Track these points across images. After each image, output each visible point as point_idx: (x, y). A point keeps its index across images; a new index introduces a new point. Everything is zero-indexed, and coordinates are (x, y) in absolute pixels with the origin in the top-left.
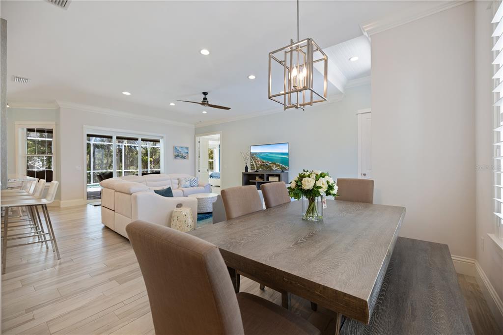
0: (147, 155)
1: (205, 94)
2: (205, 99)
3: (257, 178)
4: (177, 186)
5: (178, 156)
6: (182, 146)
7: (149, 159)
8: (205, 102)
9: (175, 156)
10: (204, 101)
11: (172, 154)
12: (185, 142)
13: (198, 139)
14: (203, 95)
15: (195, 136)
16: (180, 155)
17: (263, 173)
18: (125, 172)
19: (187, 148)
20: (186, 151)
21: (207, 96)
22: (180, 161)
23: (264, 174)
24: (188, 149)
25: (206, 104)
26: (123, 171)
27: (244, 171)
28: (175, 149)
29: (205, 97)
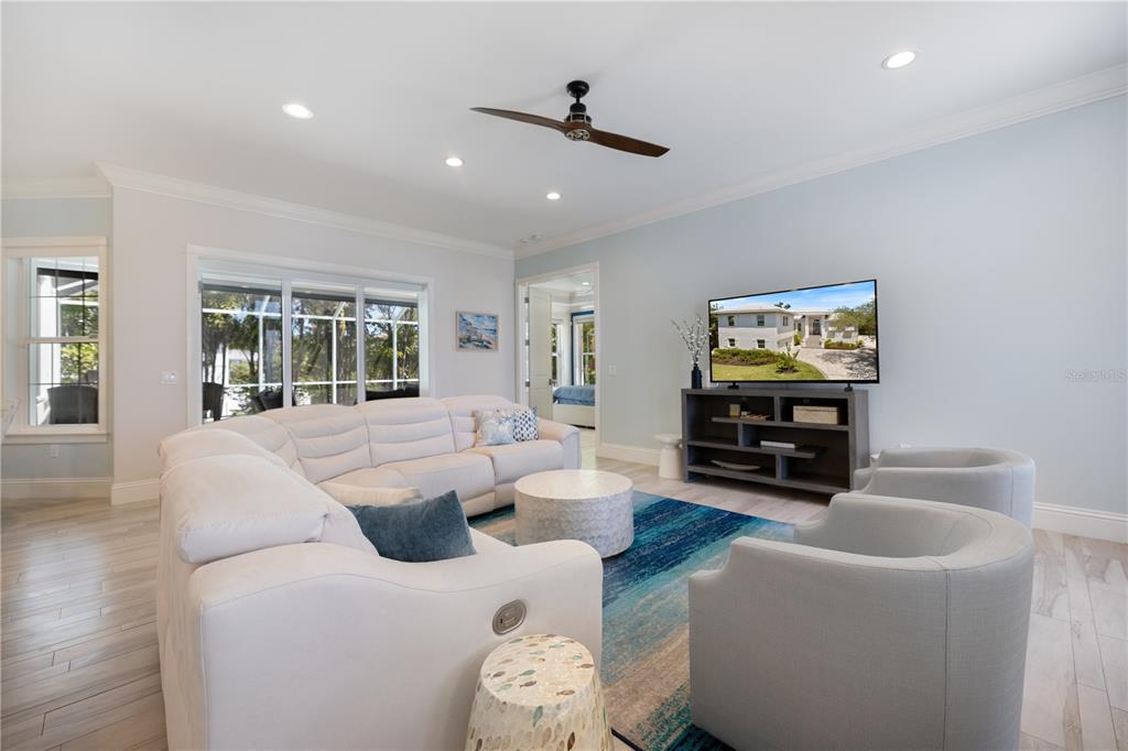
0: (391, 345)
3: (735, 409)
4: (470, 437)
5: (469, 340)
6: (478, 311)
7: (396, 354)
8: (577, 121)
9: (461, 340)
11: (450, 335)
12: (488, 299)
13: (522, 292)
14: (568, 92)
15: (514, 284)
16: (474, 337)
17: (767, 394)
18: (338, 385)
19: (494, 318)
20: (491, 325)
22: (474, 356)
23: (771, 399)
24: (496, 322)
25: (581, 129)
26: (335, 383)
27: (688, 385)
28: (461, 319)
29: (578, 100)
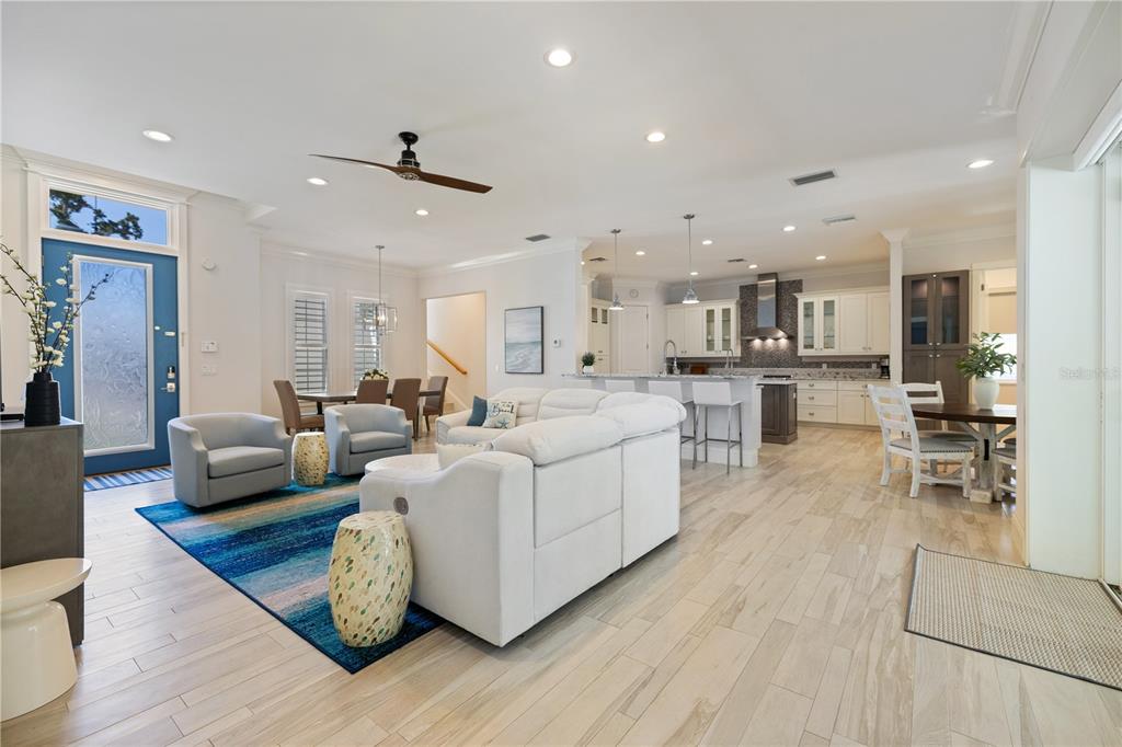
1: (409, 138)
2: (408, 154)
8: (408, 165)
10: (404, 162)
14: (400, 140)
21: (413, 148)
25: (412, 170)
29: (409, 147)
